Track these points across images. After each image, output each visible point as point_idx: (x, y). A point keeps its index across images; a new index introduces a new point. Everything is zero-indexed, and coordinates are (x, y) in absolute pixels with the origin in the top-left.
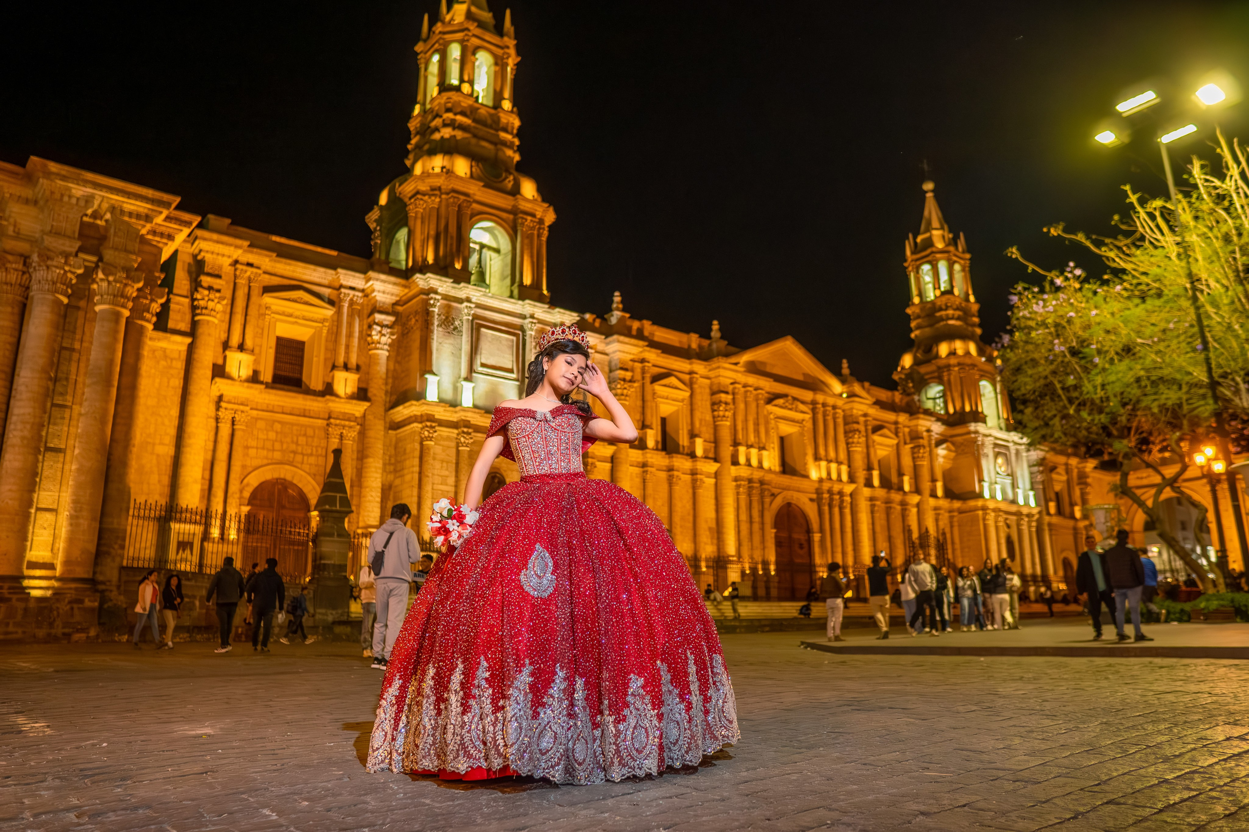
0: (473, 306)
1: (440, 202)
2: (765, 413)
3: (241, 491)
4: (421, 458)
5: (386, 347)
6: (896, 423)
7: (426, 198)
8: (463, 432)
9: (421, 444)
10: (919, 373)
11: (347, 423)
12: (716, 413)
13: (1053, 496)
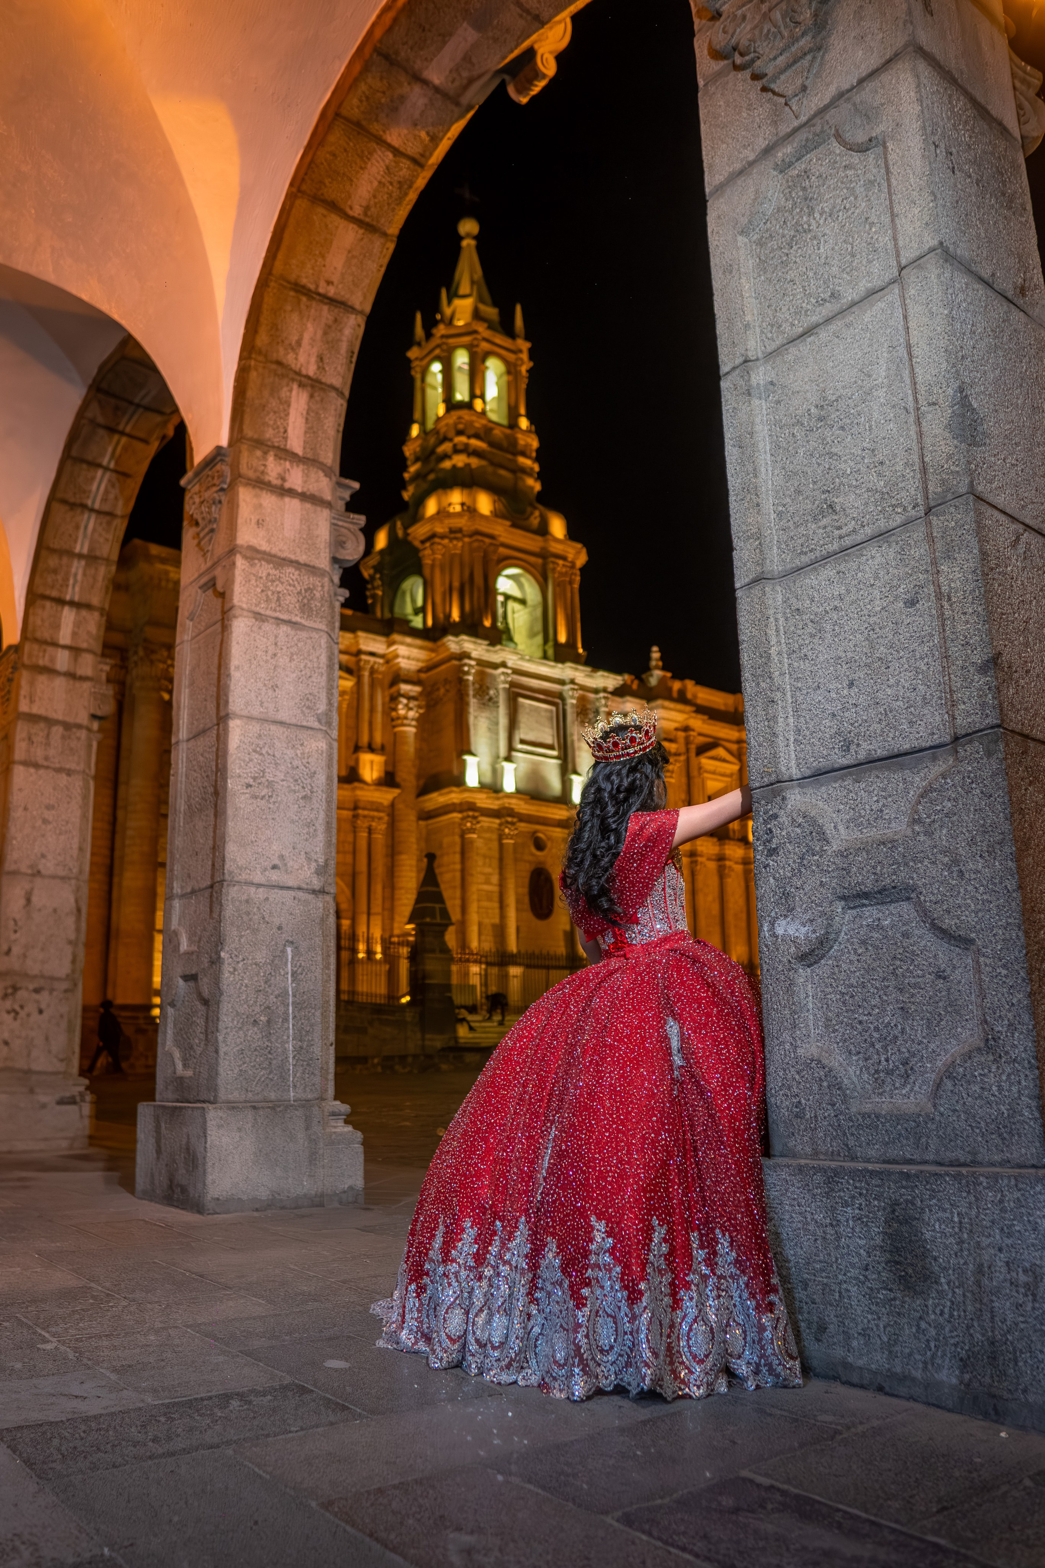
0: (510, 672)
1: (463, 547)
4: (463, 853)
5: (414, 722)
7: (445, 541)
8: (506, 822)
9: (462, 836)
11: (376, 813)
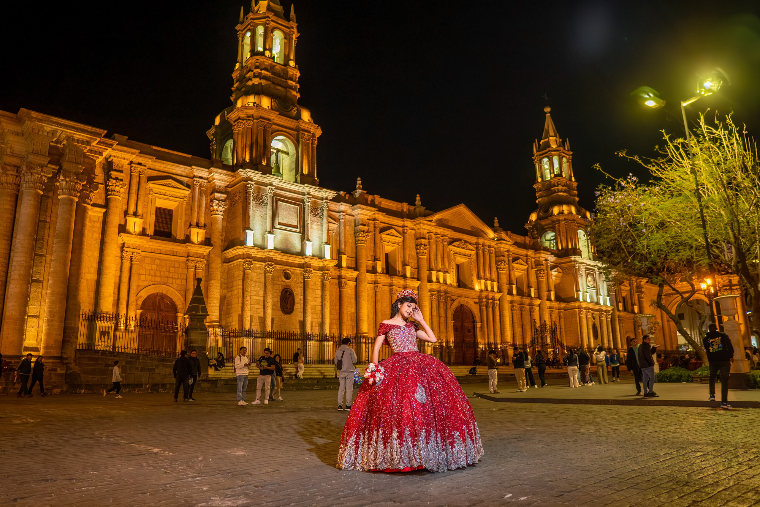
0: (273, 188)
1: (253, 124)
2: (448, 250)
3: (137, 301)
4: (244, 280)
5: (222, 213)
6: (527, 256)
7: (245, 121)
8: (268, 264)
9: (244, 271)
10: (540, 224)
11: (199, 259)
12: (418, 251)
13: (621, 300)
